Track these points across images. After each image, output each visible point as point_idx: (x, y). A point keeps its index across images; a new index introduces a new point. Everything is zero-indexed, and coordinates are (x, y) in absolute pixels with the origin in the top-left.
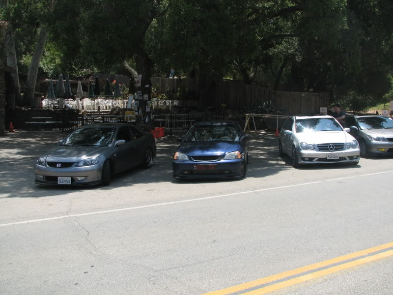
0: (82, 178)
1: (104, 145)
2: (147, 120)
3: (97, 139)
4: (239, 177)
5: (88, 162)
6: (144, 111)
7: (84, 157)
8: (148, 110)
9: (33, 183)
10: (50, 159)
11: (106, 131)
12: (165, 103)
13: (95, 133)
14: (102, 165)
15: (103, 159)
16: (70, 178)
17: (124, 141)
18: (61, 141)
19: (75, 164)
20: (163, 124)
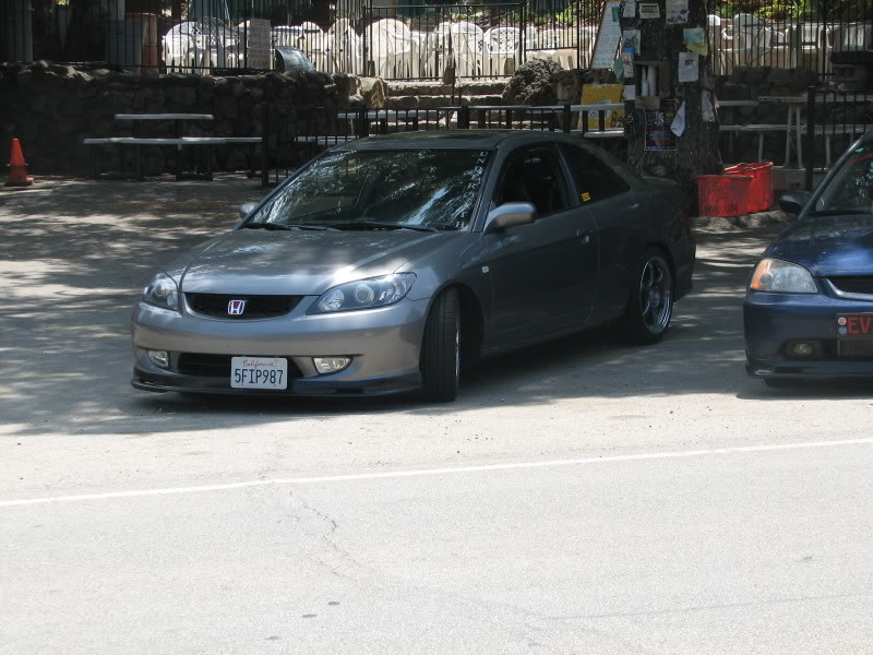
0: (336, 364)
1: (441, 223)
2: (679, 125)
3: (412, 202)
5: (364, 293)
6: (667, 80)
7: (344, 275)
8: (688, 73)
9: (127, 390)
10: (201, 280)
11: (450, 165)
12: (795, 40)
13: (403, 177)
14: (423, 309)
15: (429, 281)
16: (283, 364)
17: (527, 207)
18: (249, 208)
19: (304, 304)
20: (775, 147)
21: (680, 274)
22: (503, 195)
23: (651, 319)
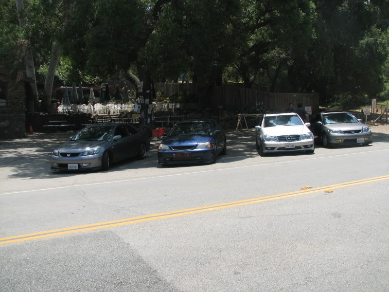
0: (87, 165)
1: (106, 139)
2: (149, 121)
3: (100, 136)
4: (209, 162)
5: (91, 152)
6: (146, 113)
7: (88, 149)
8: (149, 112)
9: (50, 170)
10: (62, 150)
11: (107, 129)
12: (168, 106)
13: (99, 131)
14: (102, 154)
15: (103, 150)
16: (77, 165)
17: (120, 136)
18: (71, 137)
19: (81, 154)
20: (165, 125)
21: (148, 147)
22: (116, 134)
23: (143, 155)
